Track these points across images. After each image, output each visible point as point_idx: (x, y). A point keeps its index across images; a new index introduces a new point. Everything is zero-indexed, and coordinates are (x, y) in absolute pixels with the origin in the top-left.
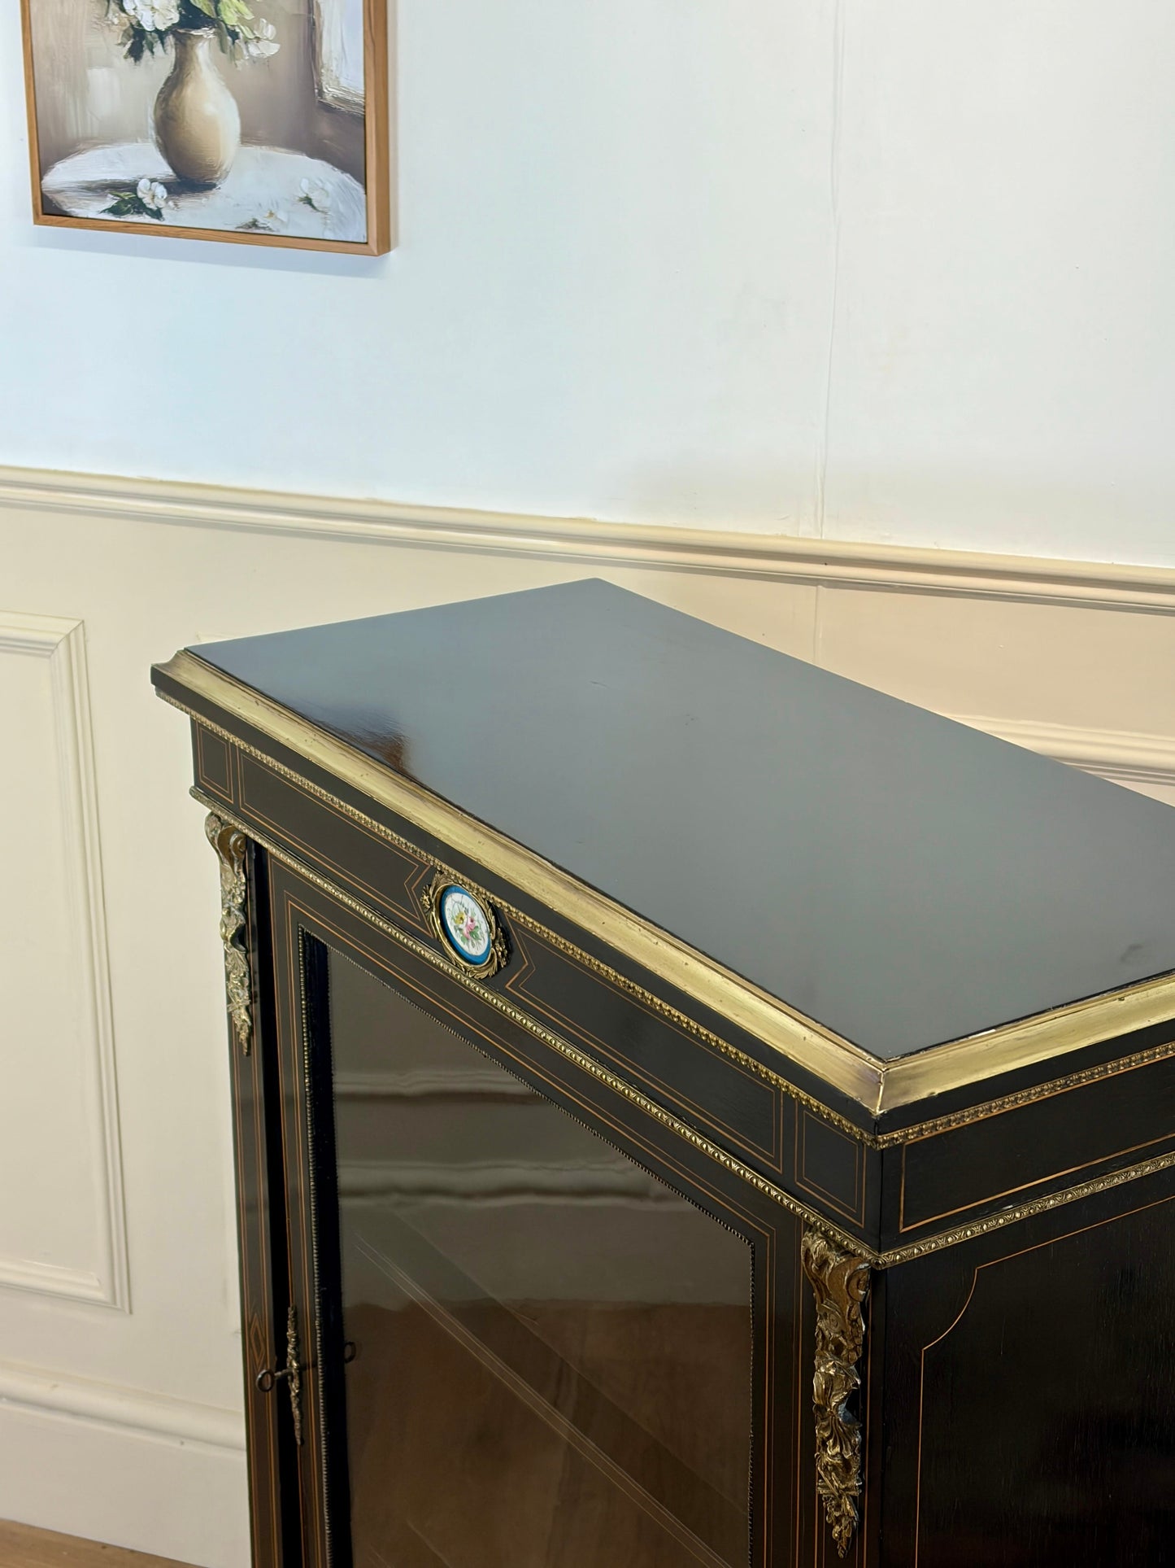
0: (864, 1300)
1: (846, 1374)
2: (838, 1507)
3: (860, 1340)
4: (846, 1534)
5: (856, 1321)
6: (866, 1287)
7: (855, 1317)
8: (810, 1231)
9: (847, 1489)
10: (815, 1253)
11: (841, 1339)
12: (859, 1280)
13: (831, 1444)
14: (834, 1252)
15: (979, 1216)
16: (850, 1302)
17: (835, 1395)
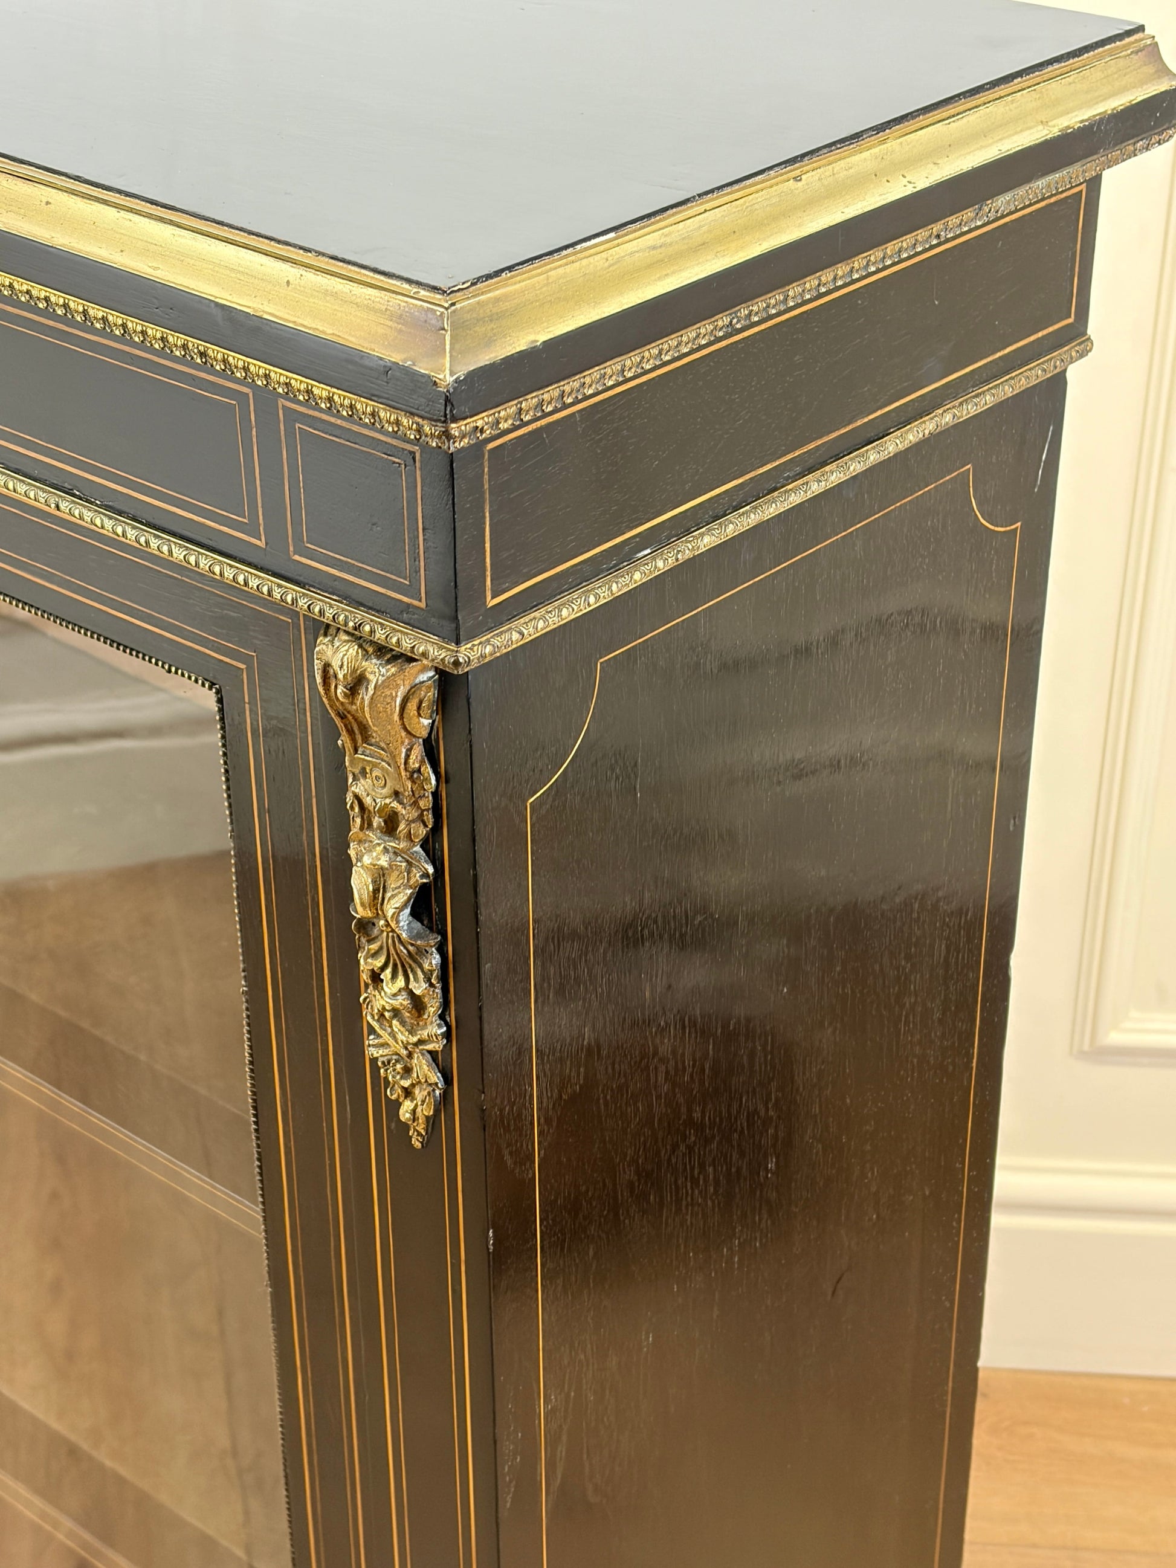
0: (430, 734)
1: (407, 861)
2: (408, 1070)
3: (426, 803)
4: (426, 1111)
5: (419, 771)
6: (432, 712)
7: (417, 765)
8: (326, 635)
9: (421, 1042)
10: (341, 667)
11: (395, 804)
12: (421, 702)
13: (389, 976)
14: (374, 661)
15: (602, 571)
16: (407, 741)
17: (393, 896)
